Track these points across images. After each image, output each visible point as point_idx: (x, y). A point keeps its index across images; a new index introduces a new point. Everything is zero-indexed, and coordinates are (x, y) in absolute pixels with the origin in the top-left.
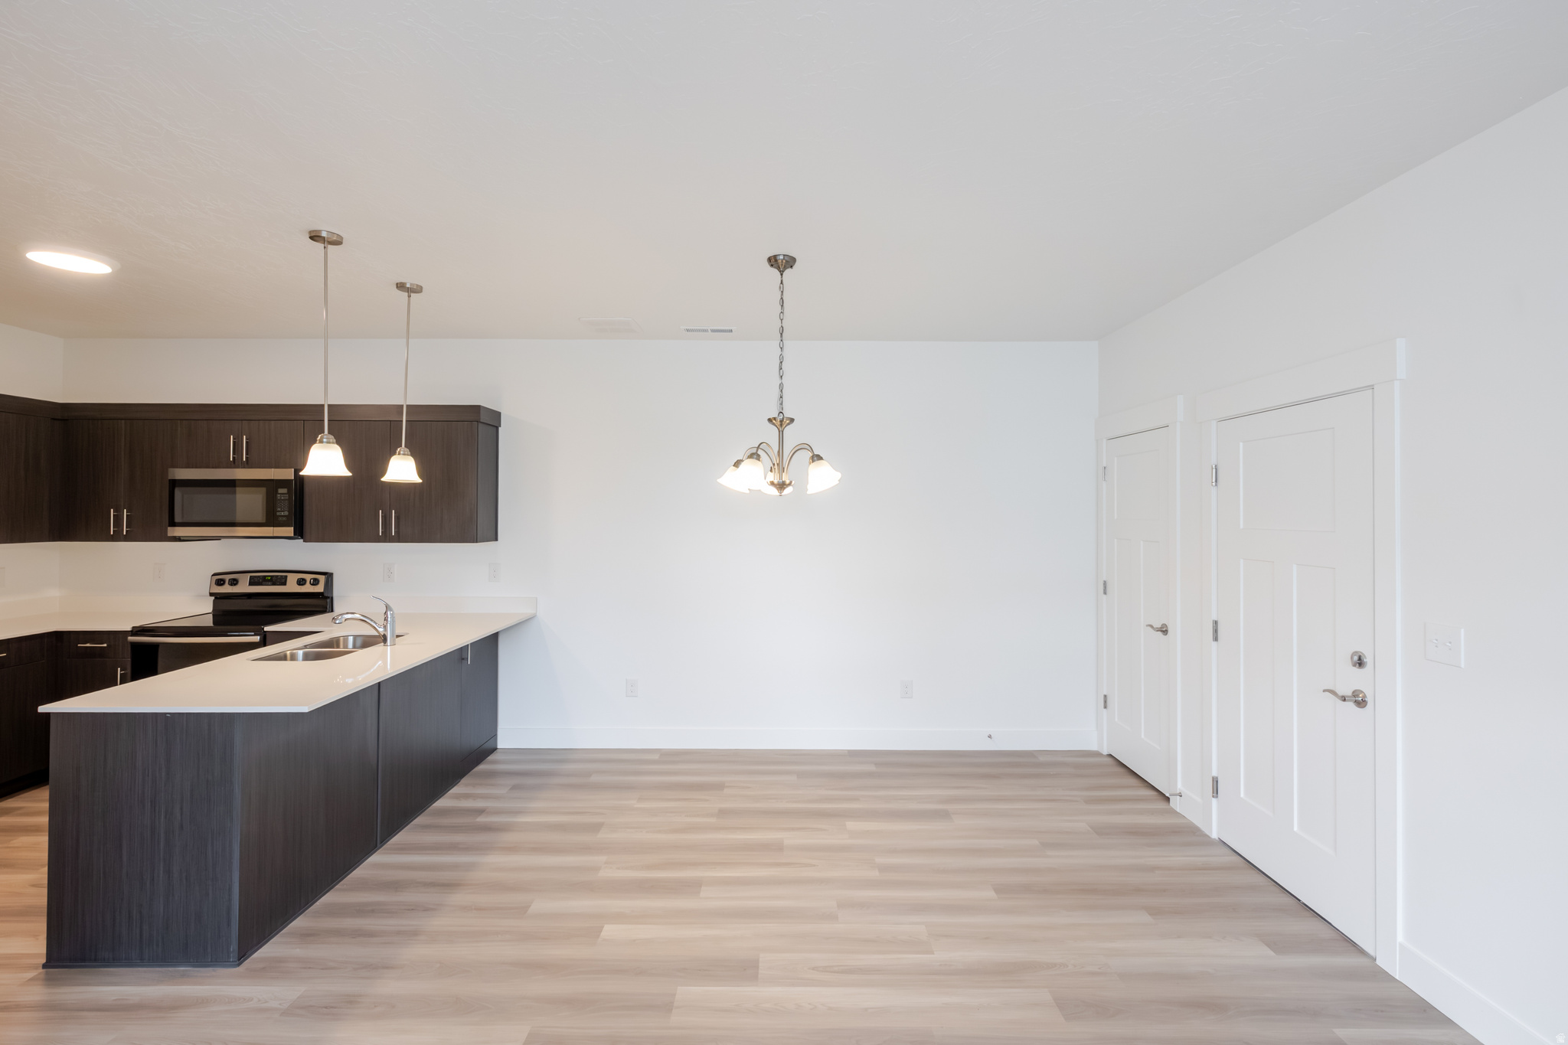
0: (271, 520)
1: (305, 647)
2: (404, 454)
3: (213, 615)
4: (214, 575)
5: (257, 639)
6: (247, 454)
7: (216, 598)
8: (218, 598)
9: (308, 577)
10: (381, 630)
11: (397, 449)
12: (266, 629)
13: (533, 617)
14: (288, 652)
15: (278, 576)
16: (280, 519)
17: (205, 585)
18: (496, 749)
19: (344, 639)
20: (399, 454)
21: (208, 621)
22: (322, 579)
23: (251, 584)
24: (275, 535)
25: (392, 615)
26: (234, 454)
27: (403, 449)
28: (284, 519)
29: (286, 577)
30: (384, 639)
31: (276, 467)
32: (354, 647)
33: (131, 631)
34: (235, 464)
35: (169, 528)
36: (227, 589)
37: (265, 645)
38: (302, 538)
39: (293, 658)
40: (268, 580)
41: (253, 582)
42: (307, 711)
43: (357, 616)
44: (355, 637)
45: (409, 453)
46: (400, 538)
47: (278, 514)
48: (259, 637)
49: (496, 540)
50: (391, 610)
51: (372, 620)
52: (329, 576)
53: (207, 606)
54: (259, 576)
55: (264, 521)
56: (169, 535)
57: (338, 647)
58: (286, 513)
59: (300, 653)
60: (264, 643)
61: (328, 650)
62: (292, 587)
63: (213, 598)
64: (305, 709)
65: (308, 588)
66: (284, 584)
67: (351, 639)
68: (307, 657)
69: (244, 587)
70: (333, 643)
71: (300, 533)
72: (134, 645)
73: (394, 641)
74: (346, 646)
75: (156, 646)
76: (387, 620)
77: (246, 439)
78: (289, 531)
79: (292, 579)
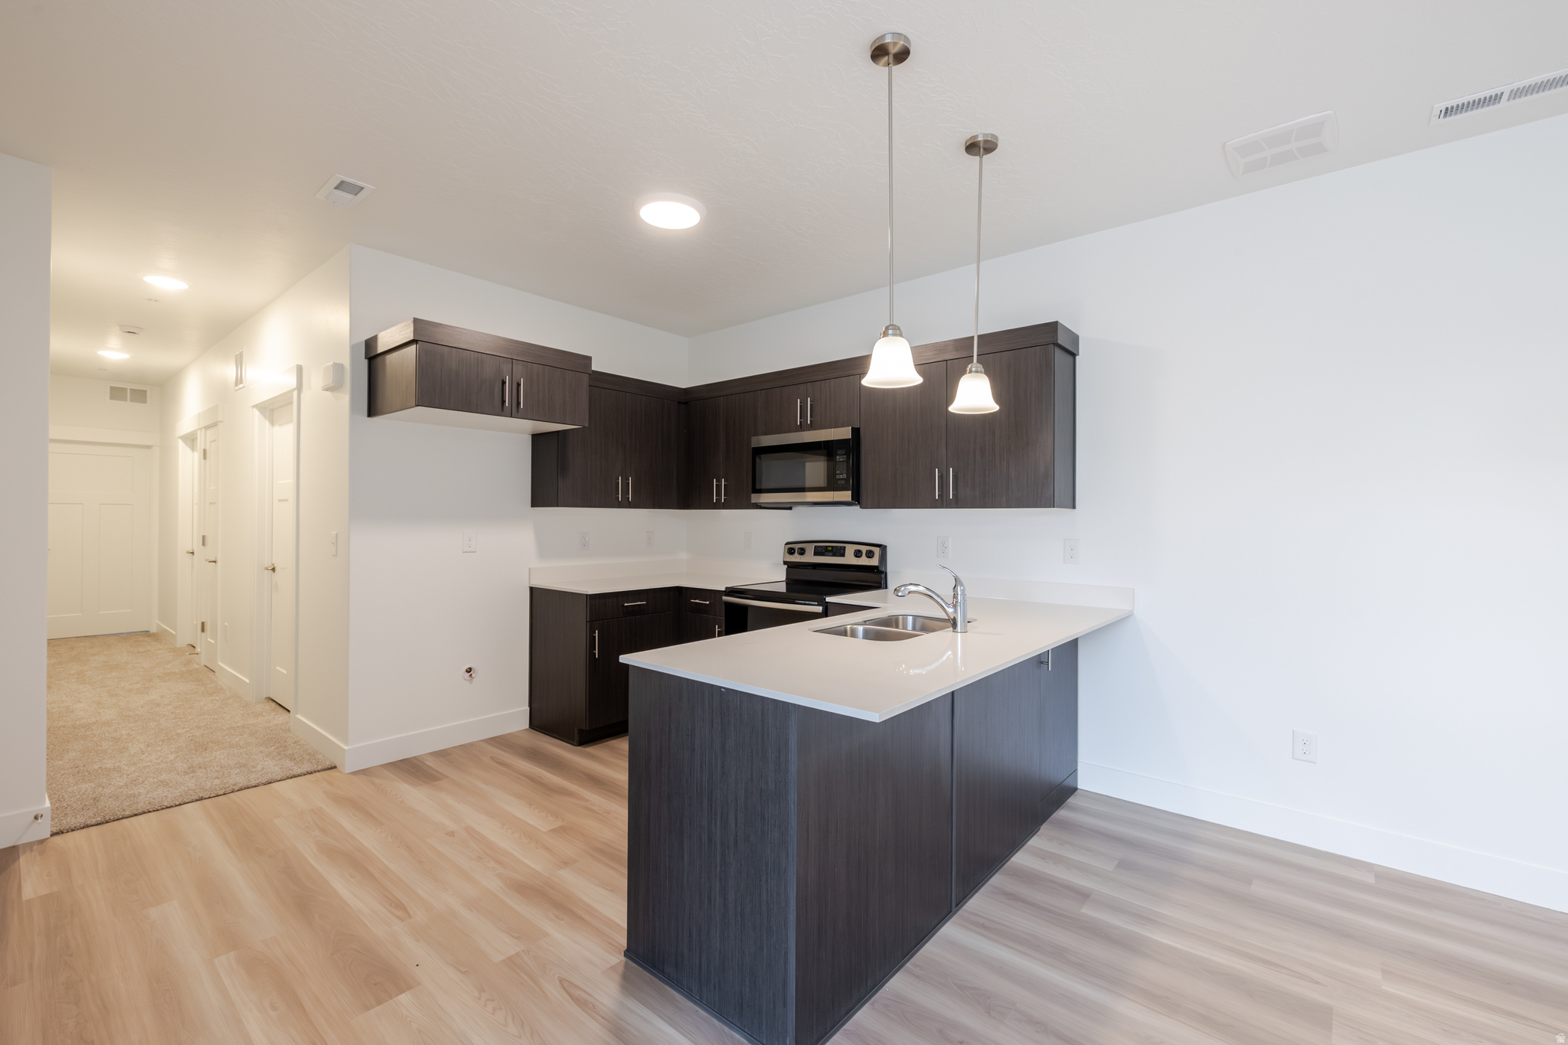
0: (832, 485)
1: (865, 622)
2: (976, 372)
3: (787, 584)
4: (787, 544)
5: (819, 609)
6: (811, 417)
7: (788, 567)
8: (791, 566)
9: (864, 549)
10: (950, 610)
11: (967, 367)
12: (829, 599)
13: (1129, 616)
14: (849, 627)
15: (837, 547)
16: (839, 482)
17: (779, 554)
18: (1076, 789)
19: (903, 619)
20: (971, 372)
21: (782, 588)
22: (877, 550)
23: (816, 554)
24: (835, 500)
25: (963, 591)
26: (800, 418)
27: (975, 365)
28: (843, 482)
29: (845, 547)
30: (954, 624)
31: (834, 428)
32: (914, 629)
33: (724, 591)
34: (802, 428)
35: (753, 495)
36: (796, 558)
37: (827, 616)
38: (859, 503)
39: (854, 634)
40: (829, 551)
41: (818, 552)
42: (878, 721)
43: (921, 589)
44: (915, 617)
45: (983, 370)
46: (958, 503)
47: (837, 477)
48: (821, 608)
49: (1074, 507)
50: (962, 585)
51: (939, 596)
52: (883, 548)
53: (781, 574)
54: (822, 547)
55: (826, 485)
56: (752, 502)
57: (897, 627)
58: (845, 476)
59: (860, 629)
60: (825, 614)
61: (886, 631)
62: (849, 559)
63: (786, 566)
64: (876, 718)
65: (864, 561)
66: (843, 555)
67: (910, 619)
68: (869, 635)
69: (810, 558)
70: (891, 621)
71: (857, 499)
72: (728, 605)
73: (966, 626)
74: (905, 627)
75: (745, 607)
76: (957, 598)
77: (811, 401)
78: (846, 496)
79: (850, 550)
